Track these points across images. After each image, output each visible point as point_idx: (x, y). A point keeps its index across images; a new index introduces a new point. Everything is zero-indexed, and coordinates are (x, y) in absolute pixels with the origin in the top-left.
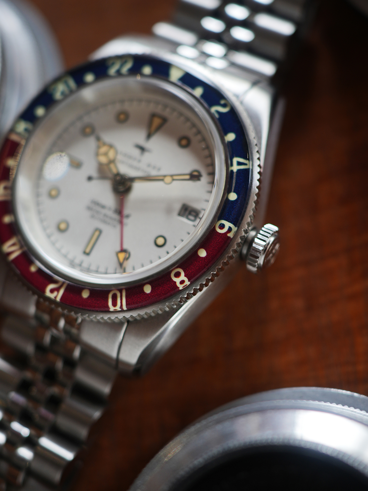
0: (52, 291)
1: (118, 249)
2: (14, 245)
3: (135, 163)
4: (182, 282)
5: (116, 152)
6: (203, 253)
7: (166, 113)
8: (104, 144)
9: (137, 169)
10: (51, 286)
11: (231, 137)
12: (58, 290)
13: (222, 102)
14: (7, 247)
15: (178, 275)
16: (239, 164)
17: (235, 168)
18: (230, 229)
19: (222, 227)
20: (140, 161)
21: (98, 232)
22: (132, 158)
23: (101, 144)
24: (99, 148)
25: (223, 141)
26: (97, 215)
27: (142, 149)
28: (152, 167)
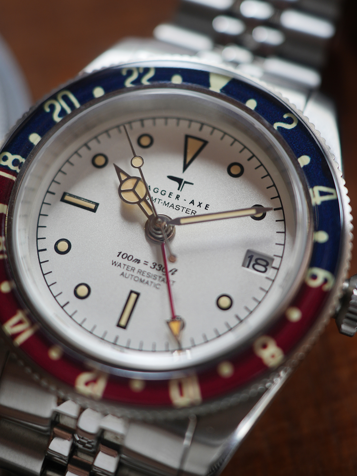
0: (87, 384)
1: (168, 317)
2: (20, 322)
3: (173, 200)
4: (273, 356)
5: (147, 188)
6: (295, 315)
7: (205, 133)
8: (129, 177)
9: (178, 208)
10: (84, 378)
11: (304, 160)
12: (94, 381)
13: (285, 116)
14: (10, 327)
15: (265, 346)
16: (322, 194)
17: (317, 200)
18: (326, 281)
19: (314, 277)
20: (178, 197)
21: (134, 296)
22: (167, 194)
23: (123, 177)
24: (122, 182)
25: (296, 164)
26: (129, 273)
27: (179, 181)
28: (196, 203)
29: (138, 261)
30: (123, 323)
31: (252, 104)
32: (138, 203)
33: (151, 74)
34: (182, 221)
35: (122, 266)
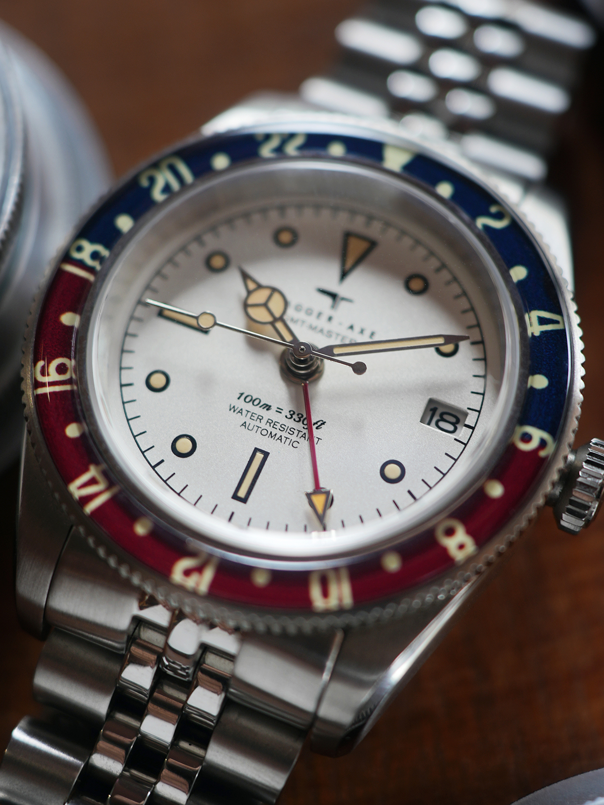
0: (187, 573)
1: (310, 488)
2: (93, 482)
3: (322, 323)
4: (461, 547)
5: (286, 304)
6: (496, 490)
7: (375, 231)
8: (259, 287)
9: (329, 334)
10: (184, 564)
11: (519, 273)
12: (199, 570)
13: (493, 209)
14: (76, 488)
15: (450, 532)
16: (542, 321)
17: (535, 329)
18: (543, 444)
19: (527, 438)
20: (330, 319)
21: (259, 456)
22: (315, 314)
23: (252, 286)
24: (249, 293)
25: (507, 278)
26: (253, 423)
27: (333, 296)
28: (357, 329)
29: (268, 407)
30: (242, 493)
31: (445, 190)
32: (272, 324)
33: (299, 141)
34: (336, 351)
35: (244, 412)
